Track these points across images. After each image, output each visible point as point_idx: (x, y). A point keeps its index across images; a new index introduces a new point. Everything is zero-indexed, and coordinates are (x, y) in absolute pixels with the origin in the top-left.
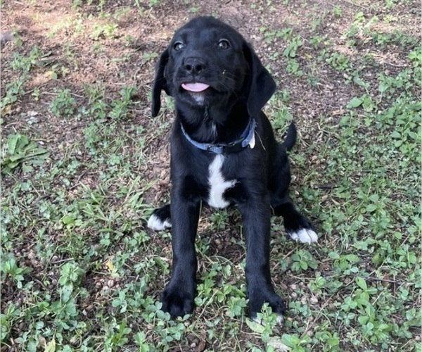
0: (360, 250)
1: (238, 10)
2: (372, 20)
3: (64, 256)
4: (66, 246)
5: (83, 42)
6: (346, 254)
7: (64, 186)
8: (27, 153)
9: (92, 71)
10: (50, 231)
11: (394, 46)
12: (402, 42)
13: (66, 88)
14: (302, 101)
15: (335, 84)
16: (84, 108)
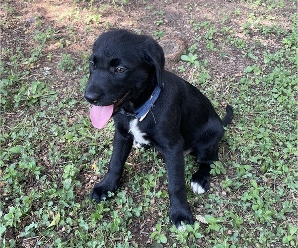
0: (252, 162)
1: (176, 9)
2: (259, 18)
3: (66, 159)
4: (67, 153)
5: (79, 25)
6: (243, 165)
7: (66, 115)
8: (43, 93)
9: (85, 44)
10: (57, 143)
11: (273, 35)
12: (278, 33)
13: (68, 53)
14: (216, 67)
15: (236, 57)
16: (80, 66)
